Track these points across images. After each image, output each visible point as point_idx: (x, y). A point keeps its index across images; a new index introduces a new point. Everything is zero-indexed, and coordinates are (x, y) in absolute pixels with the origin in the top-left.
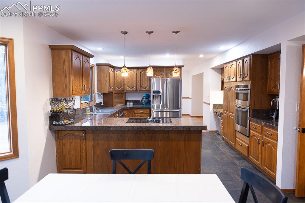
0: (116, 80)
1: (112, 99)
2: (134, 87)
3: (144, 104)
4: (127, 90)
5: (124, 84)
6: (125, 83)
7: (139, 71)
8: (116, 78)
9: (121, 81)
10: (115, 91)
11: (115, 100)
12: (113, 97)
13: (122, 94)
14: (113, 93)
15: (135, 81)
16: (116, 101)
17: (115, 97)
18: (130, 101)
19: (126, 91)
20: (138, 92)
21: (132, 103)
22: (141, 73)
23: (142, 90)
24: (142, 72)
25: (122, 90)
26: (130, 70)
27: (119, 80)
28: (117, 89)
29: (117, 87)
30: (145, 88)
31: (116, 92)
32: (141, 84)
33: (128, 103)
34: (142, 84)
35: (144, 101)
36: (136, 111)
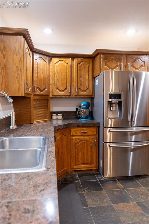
0: (35, 75)
1: (30, 109)
2: (66, 89)
3: (82, 118)
4: (55, 94)
5: (49, 84)
6: (51, 82)
7: (76, 61)
8: (35, 72)
9: (44, 78)
10: (35, 95)
11: (35, 112)
12: (30, 107)
13: (46, 101)
14: (32, 100)
15: (69, 79)
16: (35, 114)
17: (34, 106)
18: (57, 113)
19: (53, 95)
20: (72, 98)
21: (60, 117)
22: (79, 66)
23: (80, 94)
24: (80, 63)
25: (46, 94)
26: (60, 59)
27: (42, 76)
28: (38, 92)
29: (38, 88)
30: (85, 91)
31: (36, 98)
32: (79, 84)
33: (54, 117)
34: (81, 85)
35: (84, 113)
36: (74, 131)
